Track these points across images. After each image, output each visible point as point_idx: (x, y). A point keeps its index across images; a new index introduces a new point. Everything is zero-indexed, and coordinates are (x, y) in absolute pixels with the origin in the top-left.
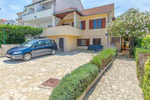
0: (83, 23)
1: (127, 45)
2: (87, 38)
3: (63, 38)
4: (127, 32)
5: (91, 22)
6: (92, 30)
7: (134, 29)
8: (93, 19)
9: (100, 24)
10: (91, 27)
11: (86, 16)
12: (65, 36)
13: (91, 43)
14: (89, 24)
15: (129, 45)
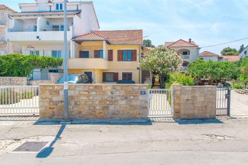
0: (110, 53)
1: (157, 80)
2: (115, 72)
3: (91, 73)
4: (159, 69)
5: (120, 53)
6: (122, 62)
7: (163, 67)
8: (122, 49)
9: (130, 56)
10: (120, 59)
11: (115, 44)
12: (94, 70)
13: (120, 78)
14: (118, 55)
15: (159, 80)
